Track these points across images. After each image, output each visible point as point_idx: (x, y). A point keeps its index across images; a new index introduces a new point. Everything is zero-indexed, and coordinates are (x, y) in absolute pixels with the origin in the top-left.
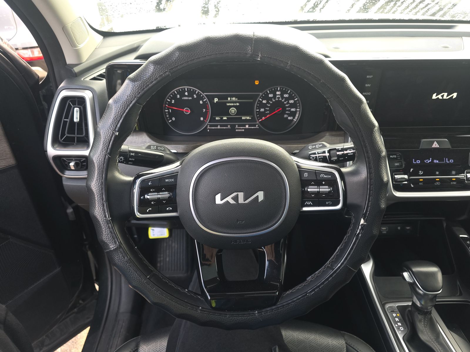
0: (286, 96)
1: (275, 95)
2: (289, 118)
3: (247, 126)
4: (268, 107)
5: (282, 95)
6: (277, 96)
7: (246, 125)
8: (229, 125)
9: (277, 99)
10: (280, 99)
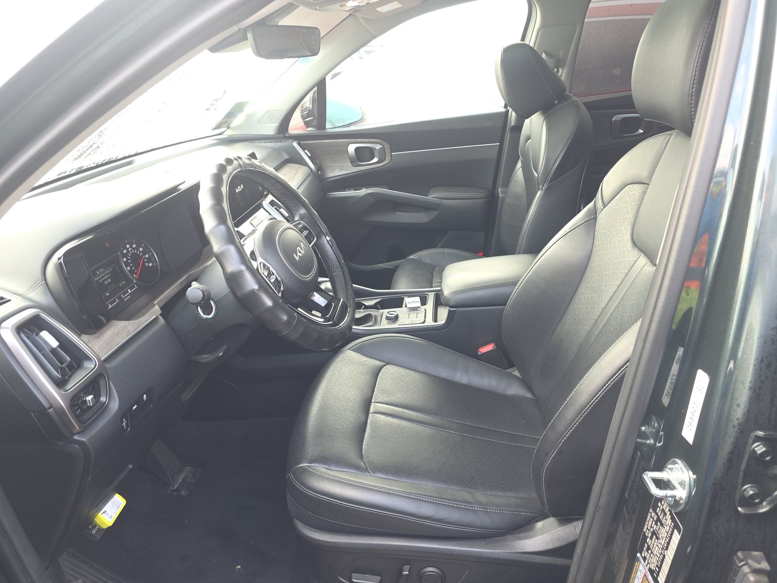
0: (134, 246)
1: (127, 249)
2: (150, 265)
3: (129, 291)
4: (130, 263)
5: (131, 247)
6: (130, 250)
7: (127, 290)
8: (116, 298)
9: (131, 253)
10: (133, 251)
